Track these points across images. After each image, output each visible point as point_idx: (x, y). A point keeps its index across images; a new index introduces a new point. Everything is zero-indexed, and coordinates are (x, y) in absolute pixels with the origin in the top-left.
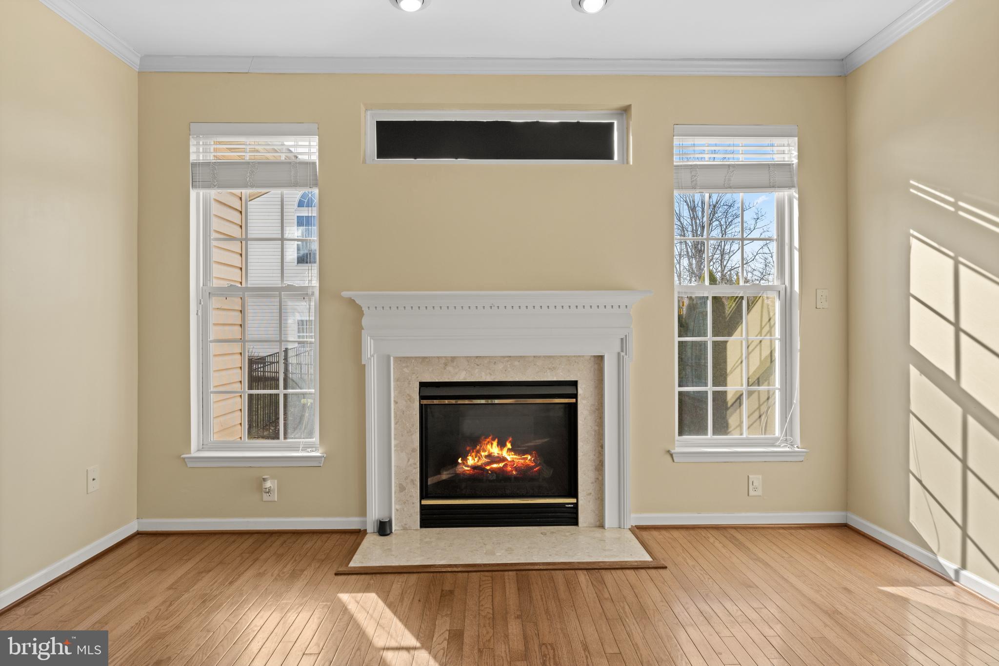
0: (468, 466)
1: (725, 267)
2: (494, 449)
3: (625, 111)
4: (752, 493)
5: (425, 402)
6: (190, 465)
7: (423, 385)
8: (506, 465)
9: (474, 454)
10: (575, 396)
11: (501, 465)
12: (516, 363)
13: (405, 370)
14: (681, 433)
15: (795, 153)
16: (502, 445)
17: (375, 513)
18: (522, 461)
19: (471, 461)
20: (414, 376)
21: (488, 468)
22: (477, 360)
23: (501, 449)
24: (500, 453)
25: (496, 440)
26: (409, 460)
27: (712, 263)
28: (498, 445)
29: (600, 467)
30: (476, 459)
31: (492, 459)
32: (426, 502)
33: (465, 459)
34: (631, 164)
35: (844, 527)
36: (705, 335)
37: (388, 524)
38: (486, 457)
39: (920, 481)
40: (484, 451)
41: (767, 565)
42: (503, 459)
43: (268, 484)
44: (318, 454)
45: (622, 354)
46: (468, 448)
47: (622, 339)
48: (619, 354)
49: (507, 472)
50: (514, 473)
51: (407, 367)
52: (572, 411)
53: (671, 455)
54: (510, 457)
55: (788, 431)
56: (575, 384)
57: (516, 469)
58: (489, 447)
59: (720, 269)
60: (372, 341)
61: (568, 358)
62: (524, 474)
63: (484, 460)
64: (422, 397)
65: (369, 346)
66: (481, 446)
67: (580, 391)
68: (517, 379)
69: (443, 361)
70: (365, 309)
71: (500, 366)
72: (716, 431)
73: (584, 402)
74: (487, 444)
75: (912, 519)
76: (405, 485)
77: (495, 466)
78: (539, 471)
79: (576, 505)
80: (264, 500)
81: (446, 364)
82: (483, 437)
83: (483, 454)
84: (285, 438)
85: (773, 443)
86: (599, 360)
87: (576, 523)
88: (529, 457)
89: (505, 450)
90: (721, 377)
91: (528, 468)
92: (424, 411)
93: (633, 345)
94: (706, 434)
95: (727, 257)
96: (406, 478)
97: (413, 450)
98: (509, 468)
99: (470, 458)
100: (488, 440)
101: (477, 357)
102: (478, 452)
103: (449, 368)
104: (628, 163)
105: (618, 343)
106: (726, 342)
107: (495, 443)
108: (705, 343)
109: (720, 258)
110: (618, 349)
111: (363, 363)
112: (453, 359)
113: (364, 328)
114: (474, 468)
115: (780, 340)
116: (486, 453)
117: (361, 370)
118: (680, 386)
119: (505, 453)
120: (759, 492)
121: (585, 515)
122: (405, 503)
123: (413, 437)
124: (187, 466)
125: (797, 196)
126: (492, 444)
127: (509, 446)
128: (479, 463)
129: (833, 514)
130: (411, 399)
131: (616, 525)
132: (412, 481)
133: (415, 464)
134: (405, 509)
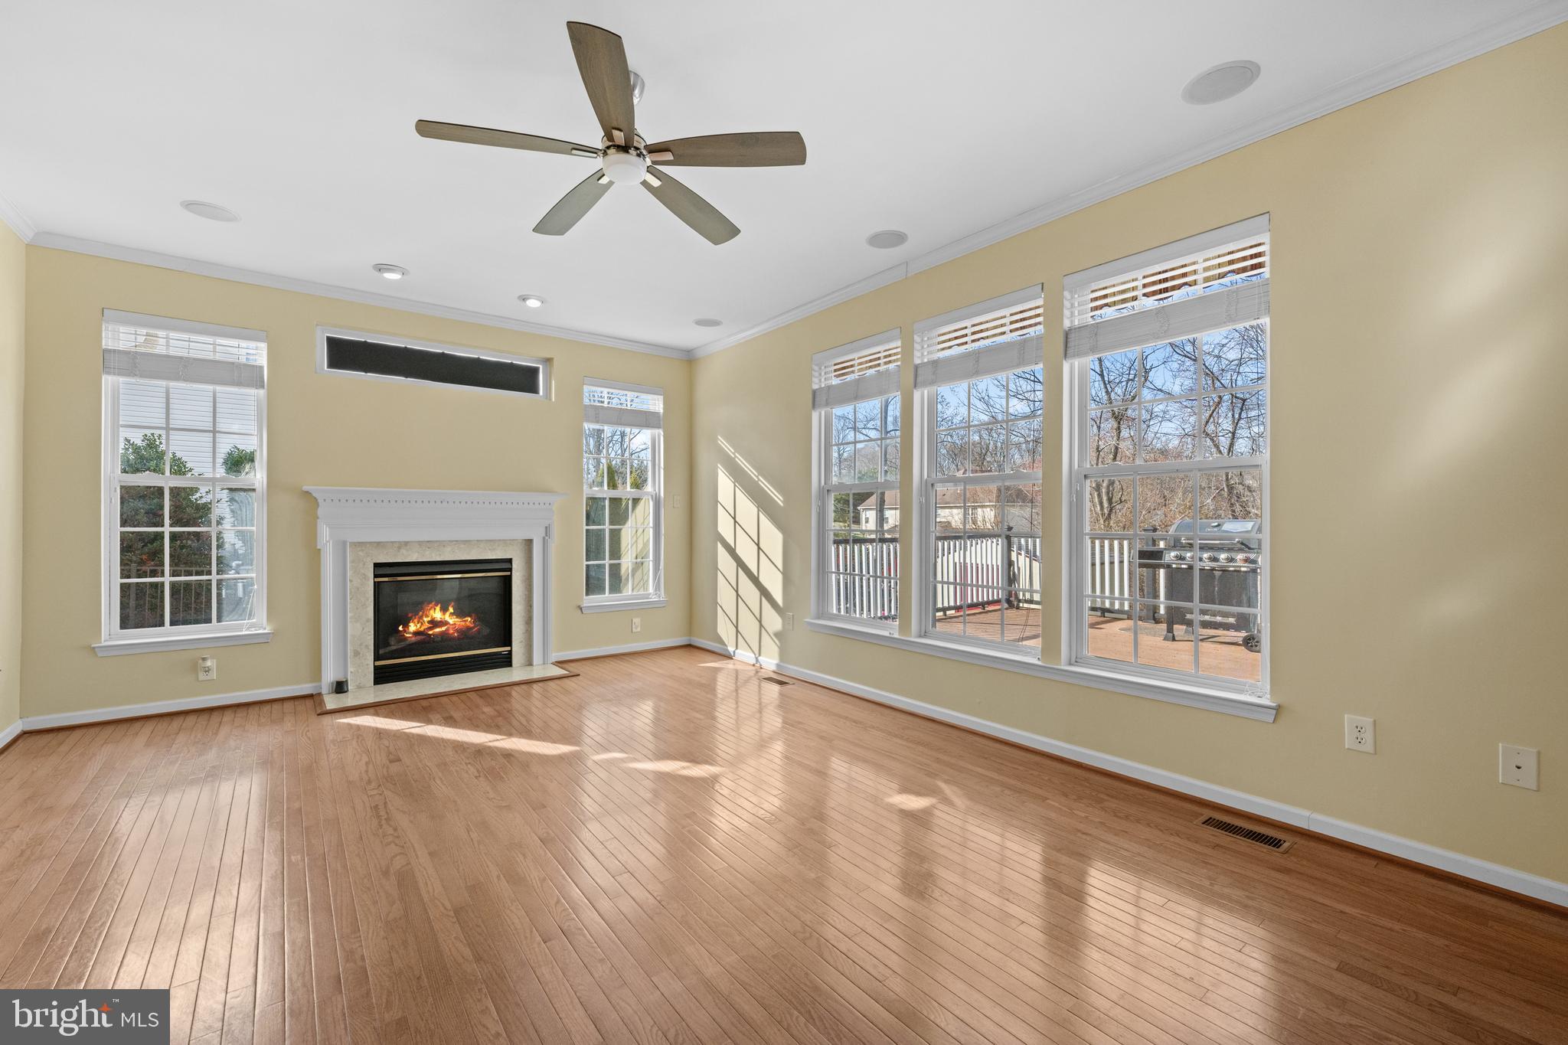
0: (410, 633)
1: (625, 450)
2: (437, 614)
3: (548, 361)
4: (634, 630)
5: (377, 580)
6: (100, 655)
7: (377, 565)
8: (447, 630)
9: (416, 621)
10: (510, 570)
11: (444, 629)
12: (462, 546)
13: (361, 553)
14: (587, 594)
15: (662, 406)
16: (444, 610)
17: (330, 676)
18: (463, 623)
19: (412, 627)
20: (369, 559)
21: (430, 632)
22: (429, 544)
23: (444, 614)
24: (443, 617)
25: (439, 606)
26: (363, 629)
27: (611, 445)
28: (441, 610)
29: (529, 621)
30: (419, 626)
31: (434, 623)
32: (378, 663)
33: (406, 626)
34: (553, 400)
35: (689, 646)
36: (604, 524)
37: (345, 684)
38: (429, 622)
39: (721, 607)
40: (427, 616)
41: (640, 666)
42: (447, 623)
43: (209, 663)
44: (266, 631)
45: (547, 538)
46: (410, 615)
47: (546, 527)
48: (544, 538)
49: (448, 634)
50: (456, 635)
51: (362, 550)
52: (507, 582)
53: (581, 609)
54: (451, 620)
55: (657, 588)
56: (510, 561)
57: (457, 631)
58: (432, 612)
59: (620, 451)
60: (328, 529)
61: (504, 541)
62: (464, 633)
63: (427, 625)
64: (376, 576)
65: (325, 536)
66: (423, 612)
67: (514, 566)
68: (463, 559)
69: (396, 545)
70: (320, 501)
71: (449, 549)
72: (612, 591)
73: (518, 574)
74: (430, 609)
75: (720, 631)
76: (359, 650)
77: (438, 630)
78: (479, 631)
79: (510, 652)
80: (200, 679)
81: (399, 548)
82: (426, 603)
83: (426, 619)
84: (219, 620)
85: (647, 596)
86: (529, 543)
87: (511, 666)
88: (469, 619)
89: (448, 614)
90: (616, 553)
91: (469, 629)
92: (377, 586)
93: (555, 531)
94: (605, 594)
95: (627, 439)
96: (361, 644)
97: (368, 620)
98: (451, 631)
99: (411, 624)
100: (431, 605)
101: (428, 542)
102: (421, 617)
103: (403, 551)
104: (550, 399)
105: (544, 529)
106: (620, 530)
107: (438, 608)
108: (604, 530)
109: (620, 440)
110: (544, 535)
111: (318, 547)
112: (406, 543)
113: (320, 516)
114: (416, 633)
115: (653, 528)
116: (429, 619)
117: (315, 555)
118: (587, 560)
119: (447, 617)
120: (639, 629)
121: (517, 658)
122: (359, 666)
123: (368, 609)
124: (96, 655)
125: (662, 433)
126: (435, 609)
127: (451, 610)
128: (422, 629)
129: (680, 639)
130: (365, 577)
131: (542, 662)
132: (367, 646)
133: (369, 632)
134: (360, 671)
